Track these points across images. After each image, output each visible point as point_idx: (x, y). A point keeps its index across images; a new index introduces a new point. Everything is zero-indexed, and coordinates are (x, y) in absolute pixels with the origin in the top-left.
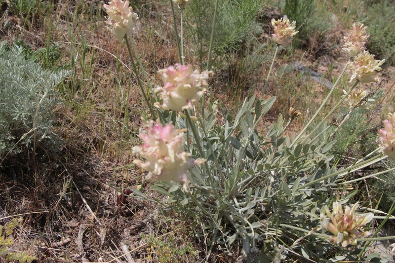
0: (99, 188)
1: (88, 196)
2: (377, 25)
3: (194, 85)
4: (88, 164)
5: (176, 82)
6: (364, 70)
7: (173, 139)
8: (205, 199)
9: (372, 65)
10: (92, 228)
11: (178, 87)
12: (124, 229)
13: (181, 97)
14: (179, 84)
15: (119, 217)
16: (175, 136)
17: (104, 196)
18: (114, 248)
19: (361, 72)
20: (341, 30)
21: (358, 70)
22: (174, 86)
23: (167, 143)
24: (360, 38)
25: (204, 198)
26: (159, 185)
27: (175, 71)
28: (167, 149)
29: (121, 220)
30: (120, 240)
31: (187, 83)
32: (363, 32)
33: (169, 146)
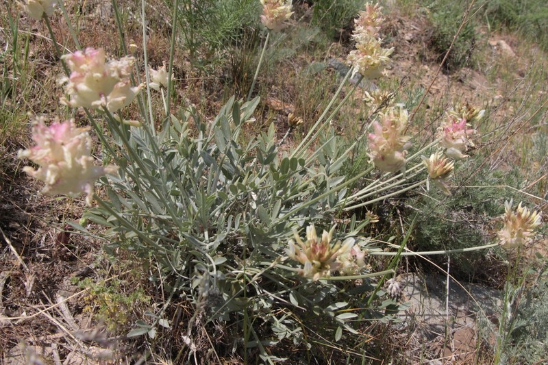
0: (35, 225)
1: (17, 236)
2: (448, 12)
3: (107, 74)
4: (19, 194)
5: (83, 70)
6: (368, 61)
7: (71, 139)
8: (165, 232)
9: (377, 54)
10: (17, 277)
11: (86, 76)
12: (63, 276)
13: (91, 90)
14: (87, 74)
15: (57, 263)
16: (73, 136)
17: (39, 235)
18: (46, 302)
19: (364, 64)
20: (399, 17)
21: (359, 61)
22: (82, 76)
23: (63, 144)
24: (373, 21)
25: (163, 231)
26: (96, 213)
27: (83, 56)
28: (63, 151)
29: (60, 266)
30: (56, 291)
31: (97, 72)
32: (377, 13)
33: (65, 149)
